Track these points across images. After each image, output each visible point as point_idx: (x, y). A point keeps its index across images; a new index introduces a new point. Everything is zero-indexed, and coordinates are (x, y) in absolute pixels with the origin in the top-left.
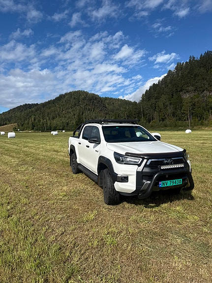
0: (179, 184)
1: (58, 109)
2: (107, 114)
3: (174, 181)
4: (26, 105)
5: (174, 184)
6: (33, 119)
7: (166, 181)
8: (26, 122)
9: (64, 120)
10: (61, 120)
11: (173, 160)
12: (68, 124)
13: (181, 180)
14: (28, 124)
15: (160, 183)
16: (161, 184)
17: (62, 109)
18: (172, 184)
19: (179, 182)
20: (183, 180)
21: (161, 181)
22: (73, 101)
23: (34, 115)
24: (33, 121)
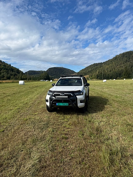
1: (114, 65)
3: (64, 103)
4: (95, 64)
5: (64, 105)
6: (98, 72)
7: (60, 103)
8: (94, 74)
17: (117, 65)
18: (63, 105)
19: (66, 104)
20: (69, 104)
21: (57, 103)
22: (125, 59)
23: (99, 70)
24: (98, 74)
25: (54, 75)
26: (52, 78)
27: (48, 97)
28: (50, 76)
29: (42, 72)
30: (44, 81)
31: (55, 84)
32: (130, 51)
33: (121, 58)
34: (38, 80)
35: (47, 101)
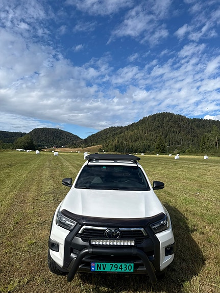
0: (128, 271)
1: (141, 132)
2: (195, 136)
3: (119, 265)
4: (112, 127)
5: (119, 270)
6: (116, 141)
7: (104, 264)
8: (111, 144)
9: (146, 143)
10: (143, 142)
11: (121, 232)
12: (149, 147)
13: (132, 265)
14: (112, 145)
15: (93, 264)
16: (94, 267)
17: (145, 131)
18: (113, 270)
19: (127, 268)
20: (136, 266)
21: (94, 262)
22: (156, 123)
23: (118, 137)
24: (116, 143)
25: (43, 141)
26: (39, 146)
27: (59, 235)
28: (35, 143)
29: (21, 135)
30: (23, 151)
31: (72, 181)
32: (164, 113)
33: (152, 121)
34: (13, 149)
35: (54, 246)
